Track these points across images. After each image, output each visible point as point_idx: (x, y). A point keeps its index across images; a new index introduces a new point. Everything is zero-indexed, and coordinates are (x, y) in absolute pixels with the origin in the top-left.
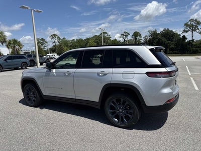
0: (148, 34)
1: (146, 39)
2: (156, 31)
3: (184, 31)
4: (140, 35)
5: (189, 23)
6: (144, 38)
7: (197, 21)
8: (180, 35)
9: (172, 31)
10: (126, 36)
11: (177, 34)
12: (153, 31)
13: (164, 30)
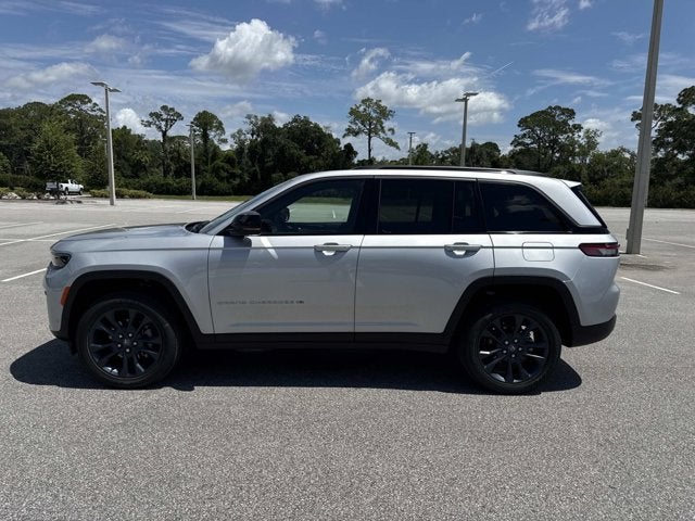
0: (247, 127)
1: (241, 143)
2: (270, 119)
3: (350, 132)
4: (220, 127)
5: (361, 109)
6: (233, 136)
7: (379, 106)
8: (338, 141)
9: (316, 126)
10: (170, 122)
11: (330, 136)
12: (263, 119)
13: (295, 120)
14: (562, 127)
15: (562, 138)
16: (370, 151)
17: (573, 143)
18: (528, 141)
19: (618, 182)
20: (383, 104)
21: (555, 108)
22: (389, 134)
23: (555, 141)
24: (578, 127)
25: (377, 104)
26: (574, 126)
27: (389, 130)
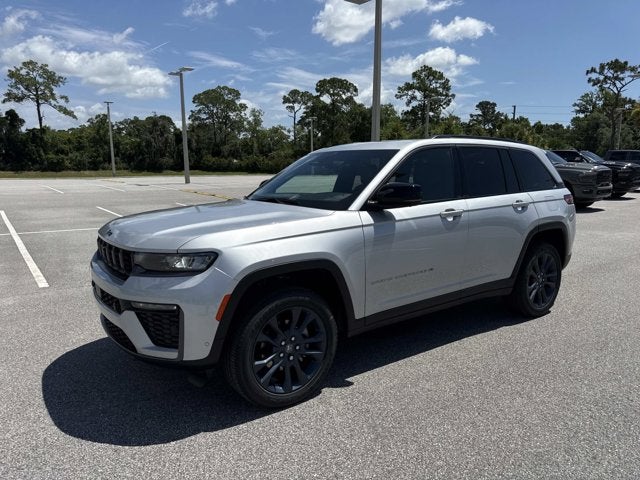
3: (11, 97)
5: (23, 72)
14: (231, 106)
15: (232, 115)
16: (40, 119)
17: (242, 120)
18: (204, 116)
19: (282, 153)
20: (50, 68)
21: (223, 88)
22: (62, 102)
23: (227, 117)
24: (244, 107)
25: (44, 68)
26: (241, 105)
27: (62, 98)
